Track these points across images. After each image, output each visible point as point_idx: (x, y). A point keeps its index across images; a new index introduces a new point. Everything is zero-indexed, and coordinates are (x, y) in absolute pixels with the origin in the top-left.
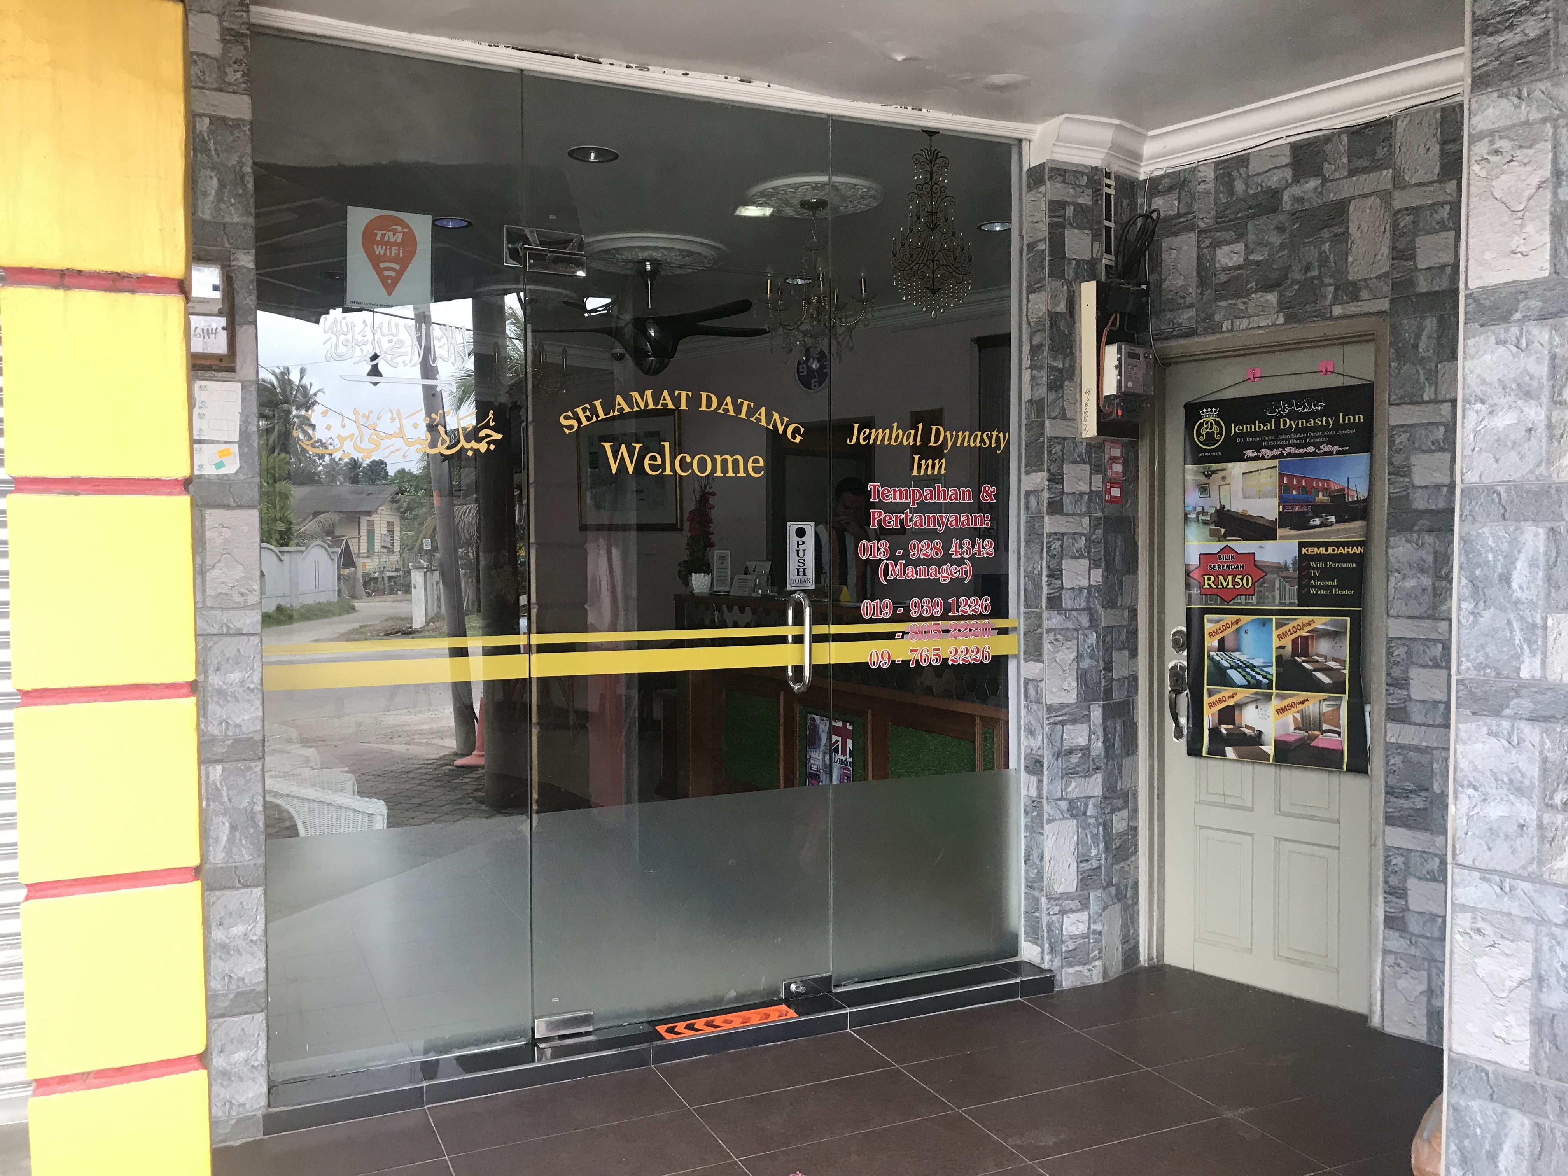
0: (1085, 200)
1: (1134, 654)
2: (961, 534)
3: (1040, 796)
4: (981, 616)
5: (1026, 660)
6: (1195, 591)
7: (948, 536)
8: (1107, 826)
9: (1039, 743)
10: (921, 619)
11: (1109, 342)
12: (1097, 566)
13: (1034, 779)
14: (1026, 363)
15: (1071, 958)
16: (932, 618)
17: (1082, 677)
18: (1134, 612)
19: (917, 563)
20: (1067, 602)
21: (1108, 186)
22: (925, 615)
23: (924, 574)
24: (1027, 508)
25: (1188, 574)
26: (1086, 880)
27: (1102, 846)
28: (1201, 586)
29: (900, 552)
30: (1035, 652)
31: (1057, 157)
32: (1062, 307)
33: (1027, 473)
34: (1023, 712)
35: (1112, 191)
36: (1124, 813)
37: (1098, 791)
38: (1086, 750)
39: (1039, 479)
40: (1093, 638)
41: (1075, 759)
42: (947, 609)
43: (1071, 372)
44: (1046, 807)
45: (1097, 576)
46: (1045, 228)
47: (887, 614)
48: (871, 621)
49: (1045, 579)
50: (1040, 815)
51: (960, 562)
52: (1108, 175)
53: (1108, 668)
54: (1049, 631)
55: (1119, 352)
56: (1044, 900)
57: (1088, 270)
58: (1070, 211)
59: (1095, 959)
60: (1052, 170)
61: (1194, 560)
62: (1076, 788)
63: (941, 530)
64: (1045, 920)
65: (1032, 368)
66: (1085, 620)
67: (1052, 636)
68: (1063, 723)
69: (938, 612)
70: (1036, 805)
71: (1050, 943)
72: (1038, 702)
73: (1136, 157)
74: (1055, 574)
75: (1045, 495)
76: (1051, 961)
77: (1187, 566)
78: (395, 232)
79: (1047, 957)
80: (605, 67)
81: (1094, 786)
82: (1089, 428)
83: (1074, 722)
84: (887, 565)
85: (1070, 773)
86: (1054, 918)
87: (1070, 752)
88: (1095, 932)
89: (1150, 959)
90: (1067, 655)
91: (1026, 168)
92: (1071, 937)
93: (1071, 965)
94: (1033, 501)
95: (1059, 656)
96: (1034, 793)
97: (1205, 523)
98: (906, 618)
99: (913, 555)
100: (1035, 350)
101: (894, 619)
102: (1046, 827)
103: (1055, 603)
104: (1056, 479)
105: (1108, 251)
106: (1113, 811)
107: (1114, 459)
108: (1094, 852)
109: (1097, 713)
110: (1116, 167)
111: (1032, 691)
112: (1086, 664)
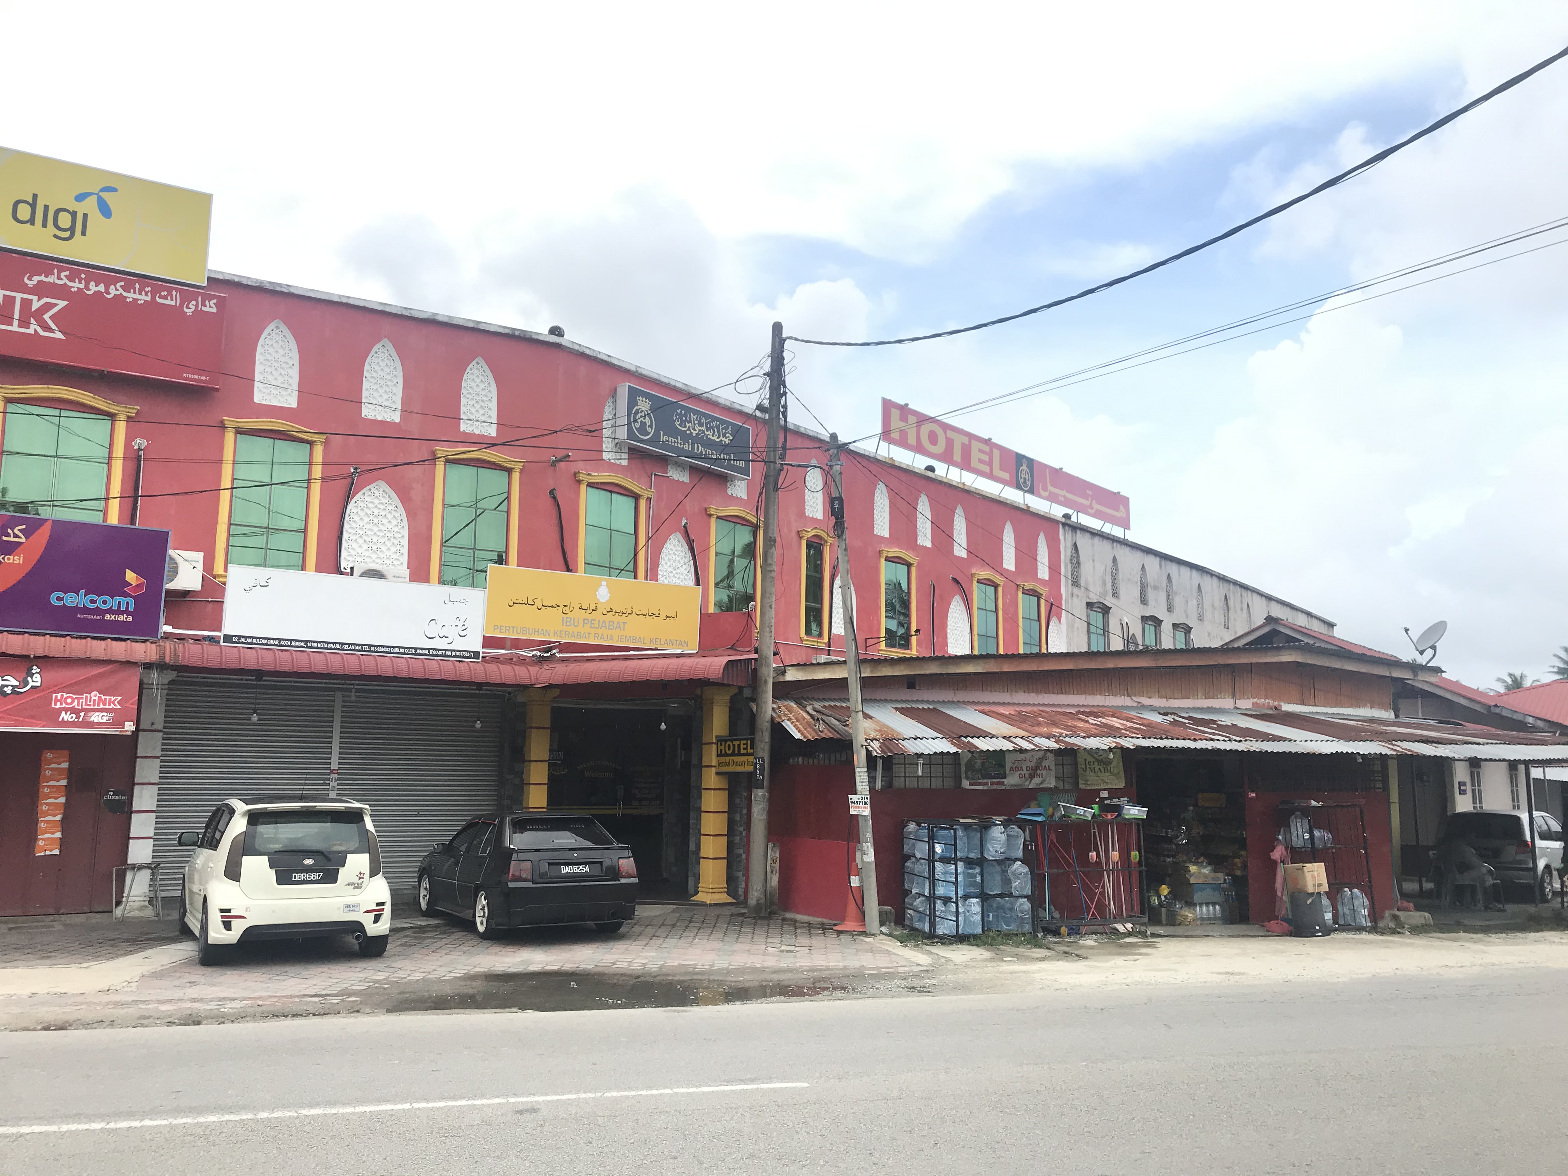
5: (666, 814)
33: (667, 775)
67: (668, 809)
69: (648, 804)
84: (637, 794)
90: (674, 813)
95: (669, 812)
98: (641, 805)
99: (643, 792)
111: (666, 821)
112: (678, 815)
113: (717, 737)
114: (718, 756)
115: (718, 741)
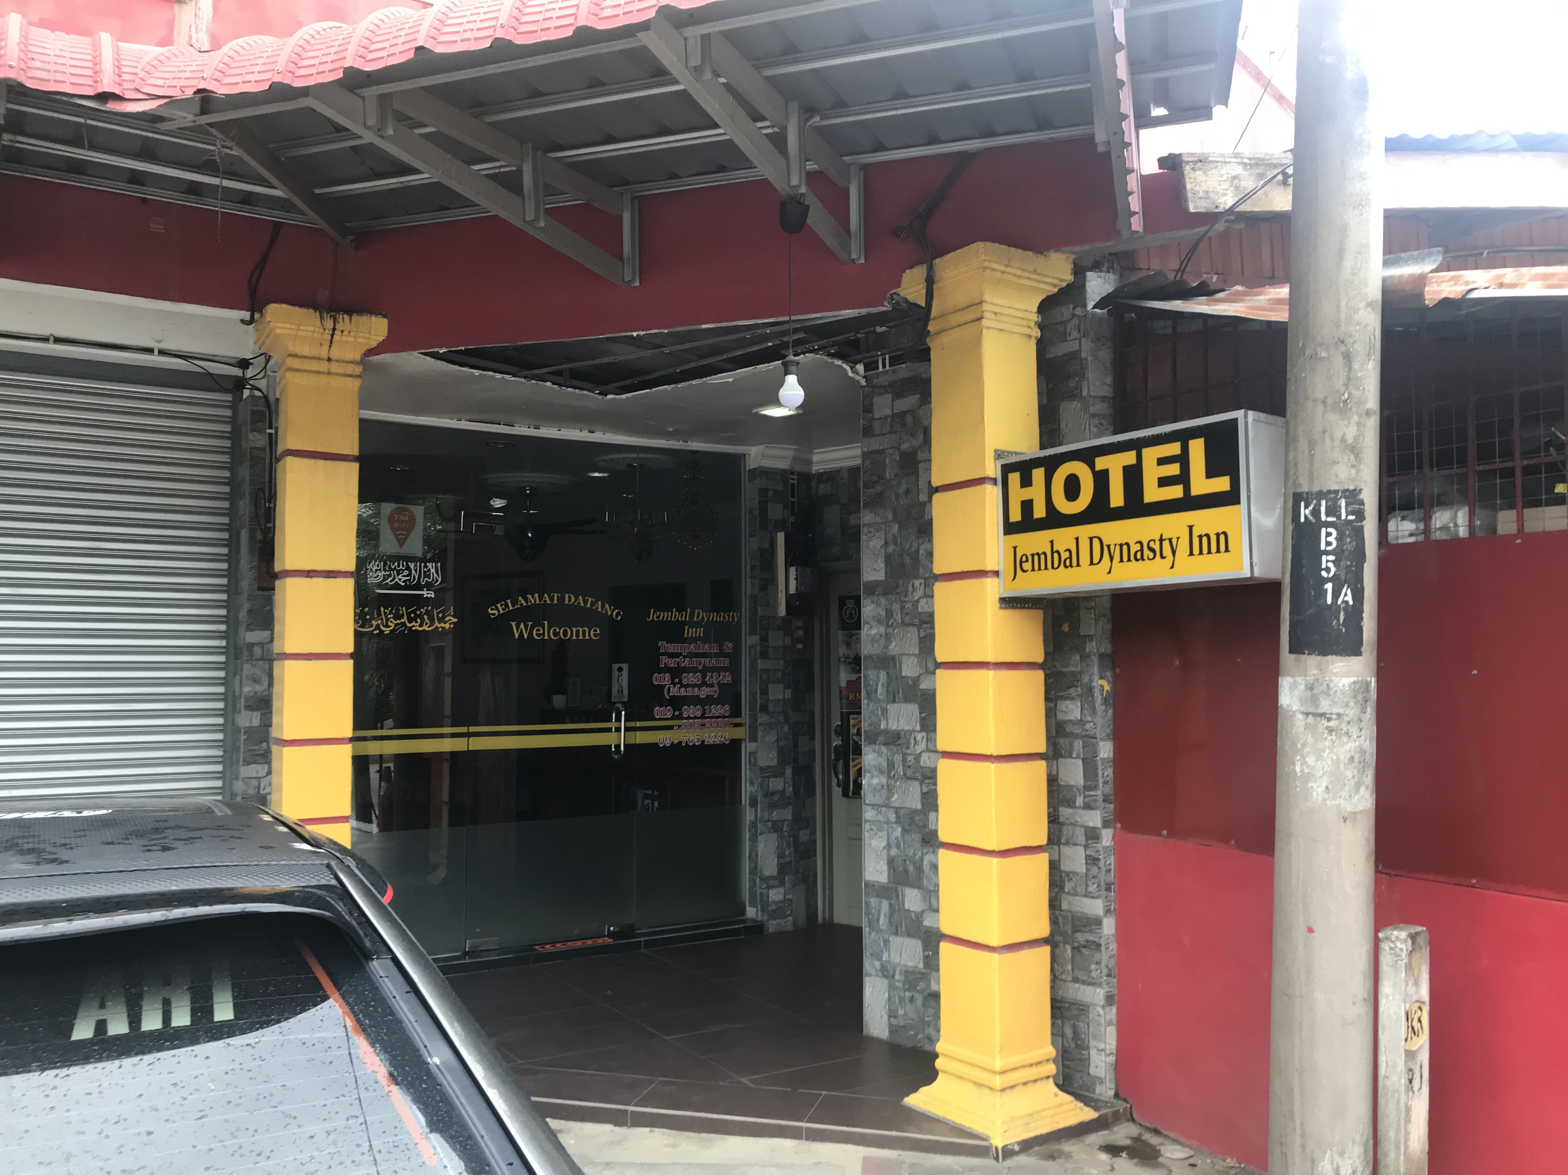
0: (780, 488)
1: (813, 738)
2: (713, 670)
3: (756, 819)
4: (724, 717)
5: (750, 742)
6: (844, 702)
7: (705, 670)
8: (796, 838)
9: (755, 789)
10: (689, 718)
11: (791, 566)
12: (789, 688)
13: (753, 810)
14: (749, 575)
15: (774, 915)
16: (695, 718)
17: (781, 751)
18: (812, 714)
19: (686, 686)
20: (771, 708)
21: (793, 479)
22: (691, 715)
23: (690, 692)
24: (750, 655)
25: (841, 692)
26: (783, 869)
27: (792, 849)
28: (848, 698)
29: (677, 680)
30: (753, 738)
31: (762, 465)
32: (766, 545)
33: (750, 635)
34: (748, 772)
35: (795, 482)
36: (808, 831)
37: (790, 817)
38: (782, 792)
39: (754, 640)
40: (786, 728)
41: (776, 798)
42: (704, 712)
43: (773, 580)
44: (759, 826)
45: (788, 693)
46: (757, 502)
47: (669, 715)
48: (660, 719)
49: (758, 695)
50: (756, 831)
51: (712, 685)
52: (793, 473)
53: (796, 745)
54: (761, 724)
55: (797, 571)
56: (758, 880)
57: (781, 525)
58: (770, 494)
59: (788, 916)
60: (760, 472)
61: (843, 684)
62: (776, 815)
63: (700, 668)
64: (758, 892)
65: (751, 577)
66: (781, 718)
67: (762, 727)
68: (769, 777)
69: (698, 714)
70: (754, 825)
71: (762, 906)
72: (755, 765)
73: (809, 463)
74: (764, 692)
75: (758, 648)
76: (762, 915)
77: (840, 688)
78: (405, 515)
79: (759, 914)
80: (517, 428)
81: (787, 814)
82: (782, 611)
83: (775, 776)
84: (669, 688)
85: (772, 807)
86: (764, 891)
87: (773, 793)
88: (789, 899)
89: (824, 919)
90: (772, 738)
91: (747, 469)
92: (774, 902)
93: (774, 919)
94: (753, 652)
95: (767, 739)
96: (753, 818)
97: (849, 663)
98: (680, 717)
99: (685, 682)
100: (753, 568)
101: (674, 718)
102: (759, 837)
103: (764, 708)
104: (764, 639)
105: (793, 514)
106: (800, 829)
107: (798, 628)
108: (787, 853)
109: (789, 772)
110: (798, 468)
111: (752, 760)
112: (782, 744)
113: (999, 455)
114: (1010, 528)
115: (1007, 469)
